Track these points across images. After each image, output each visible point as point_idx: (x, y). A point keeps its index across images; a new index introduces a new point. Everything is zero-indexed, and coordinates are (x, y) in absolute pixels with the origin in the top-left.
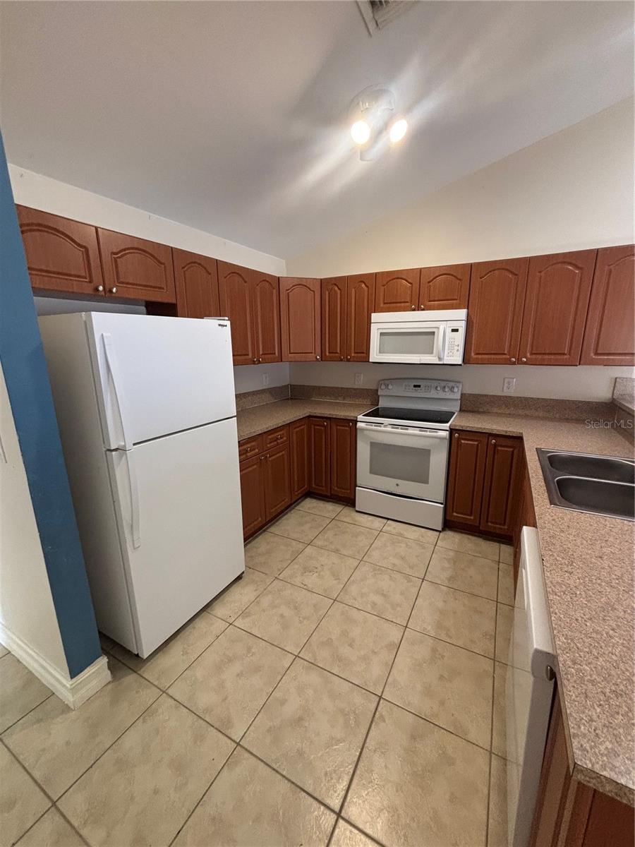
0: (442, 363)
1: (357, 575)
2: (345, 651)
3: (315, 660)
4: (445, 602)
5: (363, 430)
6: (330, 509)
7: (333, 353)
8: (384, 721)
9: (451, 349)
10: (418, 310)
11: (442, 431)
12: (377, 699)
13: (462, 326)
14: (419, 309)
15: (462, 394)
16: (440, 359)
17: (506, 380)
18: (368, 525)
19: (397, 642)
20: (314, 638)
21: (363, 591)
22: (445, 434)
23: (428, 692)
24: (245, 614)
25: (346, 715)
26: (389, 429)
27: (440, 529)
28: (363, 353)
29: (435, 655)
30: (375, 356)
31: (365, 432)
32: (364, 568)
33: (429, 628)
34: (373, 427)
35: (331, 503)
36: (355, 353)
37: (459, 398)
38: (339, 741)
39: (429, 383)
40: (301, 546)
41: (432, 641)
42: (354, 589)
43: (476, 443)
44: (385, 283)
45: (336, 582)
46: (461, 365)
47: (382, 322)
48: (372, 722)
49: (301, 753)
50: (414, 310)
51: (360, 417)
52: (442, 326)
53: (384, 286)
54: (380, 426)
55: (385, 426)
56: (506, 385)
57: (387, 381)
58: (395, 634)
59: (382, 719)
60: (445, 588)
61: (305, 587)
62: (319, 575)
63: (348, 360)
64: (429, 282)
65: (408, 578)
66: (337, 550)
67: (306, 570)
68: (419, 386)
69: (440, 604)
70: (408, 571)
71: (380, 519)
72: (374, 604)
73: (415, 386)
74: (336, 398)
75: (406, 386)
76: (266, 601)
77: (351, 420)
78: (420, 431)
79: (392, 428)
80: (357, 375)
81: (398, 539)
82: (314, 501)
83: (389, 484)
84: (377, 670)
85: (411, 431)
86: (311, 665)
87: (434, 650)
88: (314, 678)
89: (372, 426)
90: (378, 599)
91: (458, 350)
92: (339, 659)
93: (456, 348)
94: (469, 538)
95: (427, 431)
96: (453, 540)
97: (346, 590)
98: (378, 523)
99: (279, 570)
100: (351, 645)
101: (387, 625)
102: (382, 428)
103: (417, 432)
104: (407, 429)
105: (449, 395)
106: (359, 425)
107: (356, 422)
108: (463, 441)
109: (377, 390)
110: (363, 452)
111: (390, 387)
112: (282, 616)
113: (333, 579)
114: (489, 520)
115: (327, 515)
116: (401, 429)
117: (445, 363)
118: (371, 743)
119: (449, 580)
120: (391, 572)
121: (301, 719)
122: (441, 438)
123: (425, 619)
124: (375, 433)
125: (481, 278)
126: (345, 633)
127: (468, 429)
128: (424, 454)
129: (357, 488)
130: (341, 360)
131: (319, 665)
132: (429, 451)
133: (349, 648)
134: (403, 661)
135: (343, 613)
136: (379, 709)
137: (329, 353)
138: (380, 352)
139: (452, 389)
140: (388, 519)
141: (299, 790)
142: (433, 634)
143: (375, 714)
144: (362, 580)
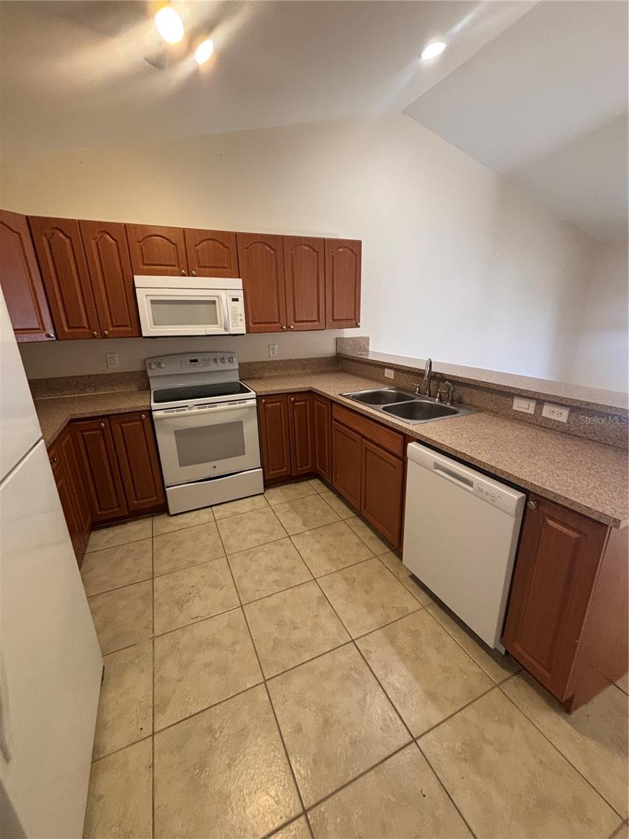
0: (228, 333)
1: (237, 571)
2: (297, 636)
3: (284, 666)
4: (318, 542)
5: (161, 419)
6: (137, 530)
7: (73, 328)
8: (370, 652)
9: (235, 319)
10: (189, 276)
11: (249, 400)
12: (352, 643)
13: (240, 295)
14: (189, 274)
15: (239, 364)
16: (226, 329)
17: (271, 347)
18: (197, 521)
19: (321, 594)
20: (262, 652)
21: (256, 578)
22: (254, 402)
23: (371, 609)
24: (156, 708)
25: (348, 677)
26: (195, 410)
27: (263, 491)
28: (127, 326)
29: (350, 581)
30: (148, 329)
31: (165, 420)
32: (237, 561)
33: (328, 567)
34: (175, 413)
35: (129, 524)
36: (113, 326)
37: (238, 367)
38: (364, 699)
39: (206, 356)
40: (146, 587)
41: (339, 575)
42: (246, 583)
43: (278, 404)
44: (141, 238)
45: (223, 591)
46: (243, 334)
47: (149, 287)
48: (366, 662)
49: (353, 742)
50: (183, 275)
51: (154, 405)
52: (223, 294)
53: (139, 242)
54: (184, 410)
55: (190, 409)
56: (271, 351)
57: (158, 359)
58: (313, 591)
59: (369, 652)
60: (307, 533)
61: (199, 619)
62: (200, 597)
63: (105, 337)
64: (196, 246)
65: (276, 542)
66: (192, 562)
67: (180, 604)
68: (196, 361)
69: (317, 546)
70: (273, 538)
71: (203, 510)
72: (276, 582)
73: (192, 361)
74: (83, 390)
75: (181, 362)
76: (170, 669)
77: (143, 412)
78: (229, 404)
79: (199, 408)
80: (109, 356)
81: (237, 518)
82: (105, 531)
83: (206, 469)
84: (331, 626)
85: (219, 407)
86: (284, 675)
87: (346, 579)
88: (298, 681)
89: (173, 411)
90: (275, 576)
91: (241, 320)
92: (299, 646)
93: (239, 317)
94: (287, 488)
95: (236, 404)
96: (277, 496)
97: (242, 591)
98: (205, 515)
99: (146, 628)
100: (295, 628)
101: (302, 589)
102: (187, 411)
103: (226, 406)
104: (216, 406)
105: (227, 366)
106: (156, 414)
107: (150, 412)
108: (268, 405)
109: (146, 371)
110: (167, 445)
111: (163, 365)
112: (207, 665)
113: (219, 590)
114: (298, 465)
115: (141, 536)
116: (177, 411)
117: (231, 333)
118: (379, 674)
119: (304, 525)
120: (261, 547)
121: (326, 722)
122: (250, 407)
123: (320, 565)
124: (178, 419)
125: (246, 248)
126: (280, 624)
127: (272, 393)
128: (237, 426)
129: (167, 489)
130: (94, 337)
131: (291, 667)
132: (241, 422)
133: (296, 631)
134: (339, 605)
135: (260, 610)
136: (360, 649)
137: (69, 328)
138: (155, 325)
139: (231, 360)
140: (211, 506)
141: (381, 765)
142: (334, 569)
143: (362, 655)
144: (246, 571)
